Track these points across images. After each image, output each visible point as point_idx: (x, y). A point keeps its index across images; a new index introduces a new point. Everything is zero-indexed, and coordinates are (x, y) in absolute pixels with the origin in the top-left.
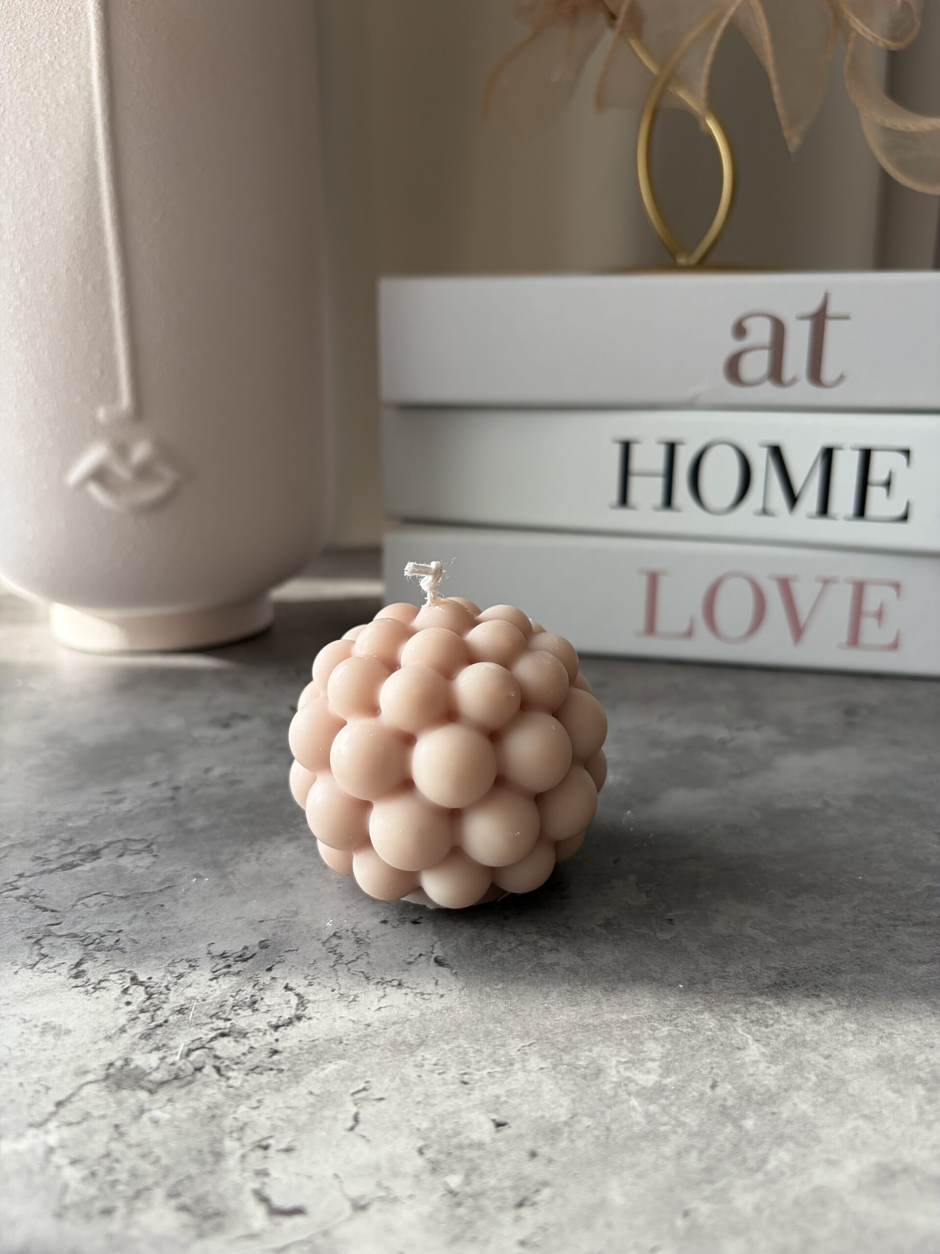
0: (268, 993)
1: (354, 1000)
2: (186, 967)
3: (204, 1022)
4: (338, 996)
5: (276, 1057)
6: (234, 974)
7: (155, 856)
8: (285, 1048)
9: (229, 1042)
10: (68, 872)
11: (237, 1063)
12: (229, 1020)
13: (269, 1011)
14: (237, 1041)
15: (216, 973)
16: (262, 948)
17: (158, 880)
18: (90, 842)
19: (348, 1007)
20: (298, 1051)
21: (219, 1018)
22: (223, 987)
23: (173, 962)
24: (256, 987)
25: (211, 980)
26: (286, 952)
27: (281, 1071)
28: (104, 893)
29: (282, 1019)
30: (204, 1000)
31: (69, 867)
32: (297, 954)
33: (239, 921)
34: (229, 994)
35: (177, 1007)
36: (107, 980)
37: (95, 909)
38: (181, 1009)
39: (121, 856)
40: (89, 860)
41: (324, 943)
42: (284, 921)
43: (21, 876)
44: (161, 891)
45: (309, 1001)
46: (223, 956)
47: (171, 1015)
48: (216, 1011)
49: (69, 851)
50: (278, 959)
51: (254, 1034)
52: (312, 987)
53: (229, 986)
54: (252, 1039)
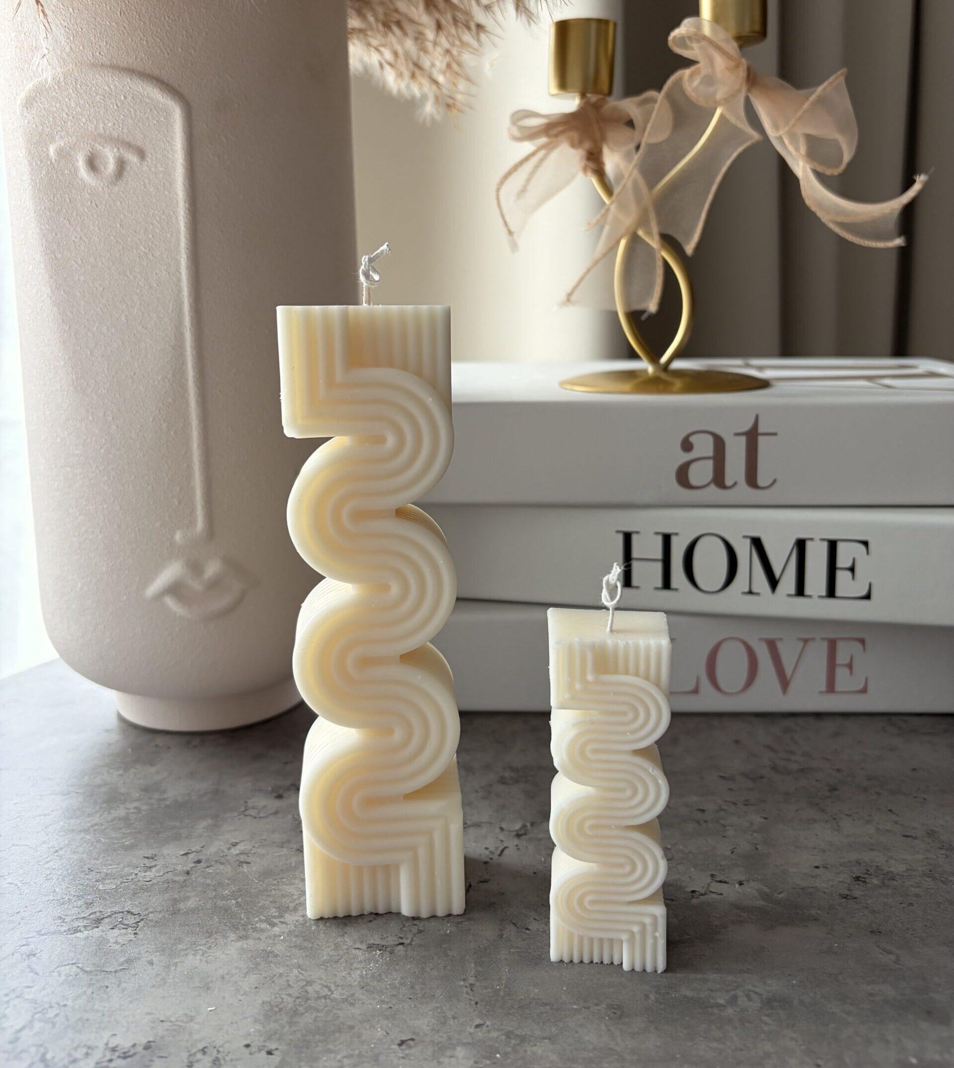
2: (83, 1054)
7: (135, 934)
10: (68, 936)
16: (144, 1049)
17: (122, 959)
18: (101, 909)
26: (158, 1057)
28: (77, 965)
31: (72, 932)
33: (148, 1017)
37: (63, 978)
39: (113, 928)
40: (89, 928)
41: (190, 1055)
42: (178, 1025)
44: (116, 971)
46: (114, 1050)
49: (82, 915)
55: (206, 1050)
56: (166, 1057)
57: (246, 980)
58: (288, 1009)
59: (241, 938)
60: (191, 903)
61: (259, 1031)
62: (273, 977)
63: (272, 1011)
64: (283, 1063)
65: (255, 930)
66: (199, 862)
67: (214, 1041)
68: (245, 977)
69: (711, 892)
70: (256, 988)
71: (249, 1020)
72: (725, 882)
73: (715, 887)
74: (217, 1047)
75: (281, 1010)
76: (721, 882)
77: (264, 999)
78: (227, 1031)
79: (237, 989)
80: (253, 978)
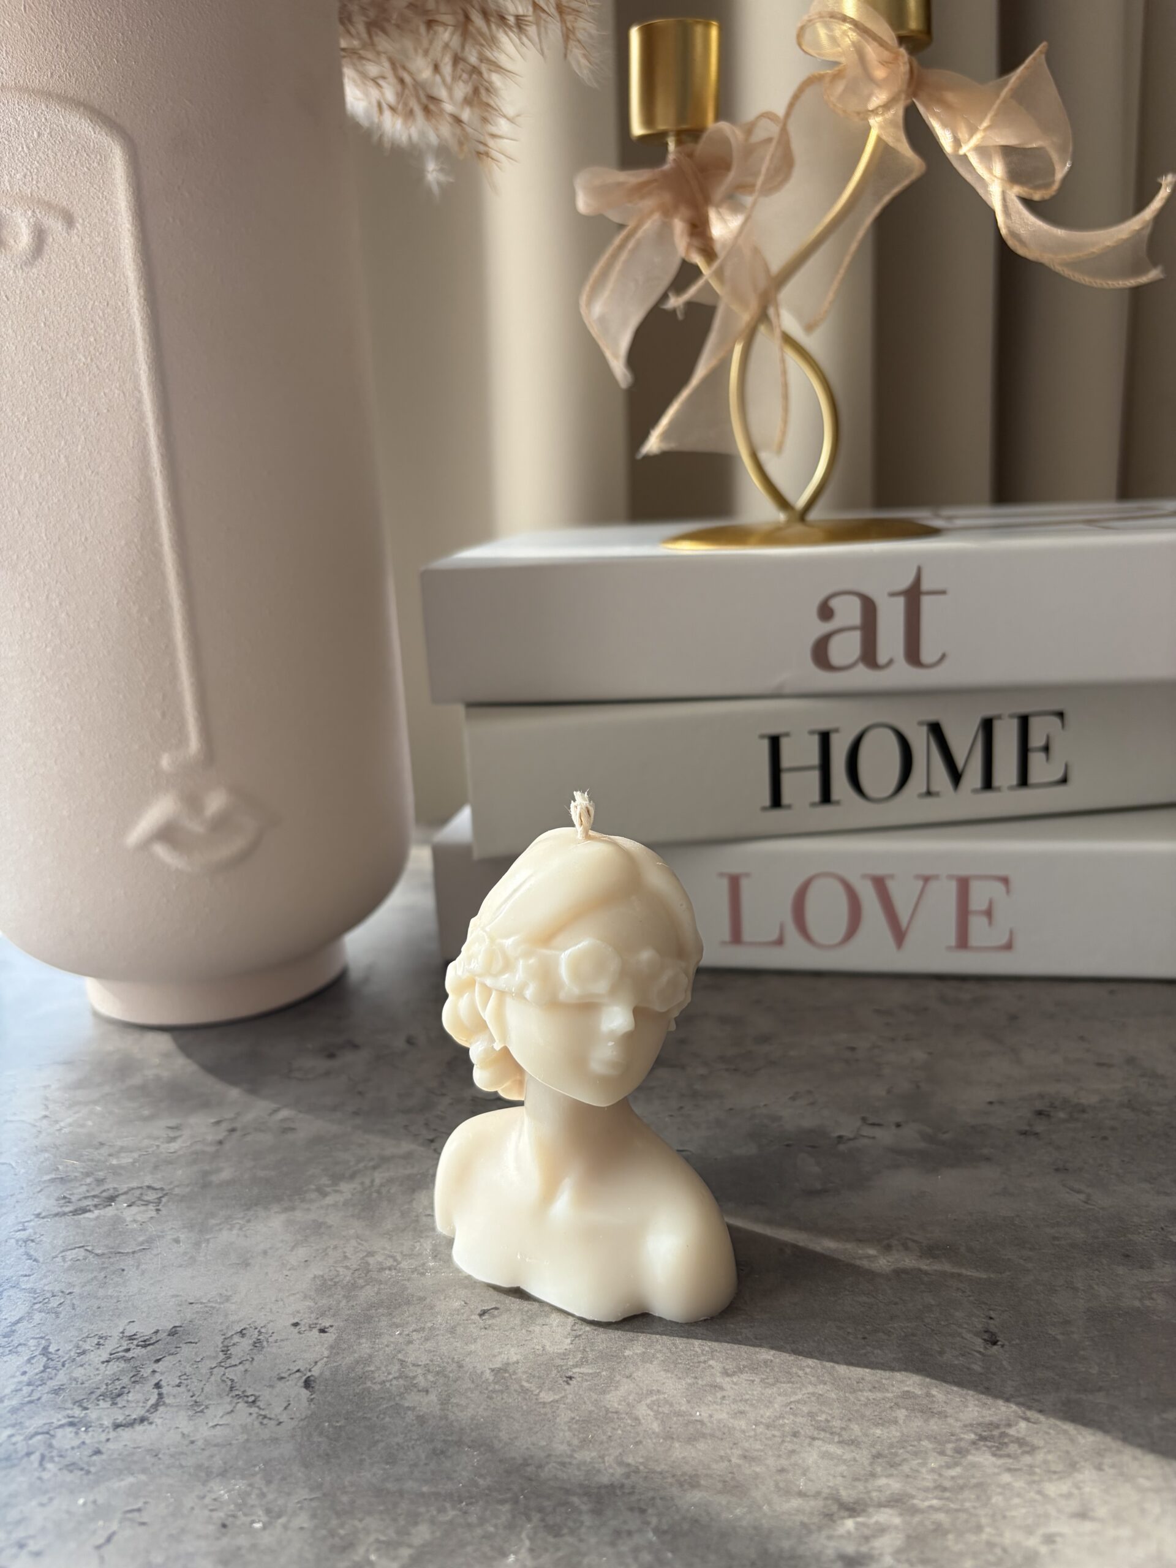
0: (138, 1387)
1: (202, 1411)
2: (93, 1345)
3: (66, 1407)
4: (192, 1403)
5: (95, 1458)
6: (125, 1360)
7: (158, 1210)
8: (108, 1449)
9: (71, 1432)
10: (76, 1217)
11: (61, 1456)
12: (86, 1409)
13: (124, 1407)
14: (77, 1433)
15: (112, 1356)
16: (169, 1335)
17: (141, 1239)
18: (116, 1186)
19: (190, 1418)
20: (115, 1456)
21: (80, 1406)
22: (107, 1372)
23: (87, 1337)
24: (133, 1379)
25: (103, 1362)
26: (186, 1343)
27: (88, 1472)
28: (86, 1248)
29: (128, 1418)
30: (82, 1383)
31: (80, 1212)
32: (193, 1348)
33: (174, 1300)
34: (106, 1382)
35: (57, 1385)
36: (24, 1344)
37: (69, 1263)
38: (59, 1388)
39: (129, 1206)
40: (101, 1207)
41: (225, 1339)
42: (211, 1307)
43: (38, 1216)
44: (134, 1253)
45: (164, 1404)
46: (131, 1338)
47: (47, 1393)
48: (84, 1397)
49: (93, 1193)
50: (173, 1350)
51: (94, 1429)
52: (177, 1388)
53: (112, 1372)
54: (90, 1434)
55: (244, 1332)
56: (196, 1343)
57: (294, 1253)
58: (345, 1282)
59: (286, 1210)
60: (226, 1175)
61: (310, 1308)
62: (326, 1249)
63: (325, 1286)
64: (339, 1339)
65: (303, 1200)
66: (233, 1130)
67: (255, 1322)
68: (292, 1250)
69: (864, 1136)
70: (306, 1261)
71: (298, 1296)
72: (879, 1125)
73: (867, 1131)
74: (259, 1328)
75: (336, 1284)
76: (873, 1124)
77: (316, 1273)
78: (271, 1309)
79: (283, 1264)
80: (302, 1252)
